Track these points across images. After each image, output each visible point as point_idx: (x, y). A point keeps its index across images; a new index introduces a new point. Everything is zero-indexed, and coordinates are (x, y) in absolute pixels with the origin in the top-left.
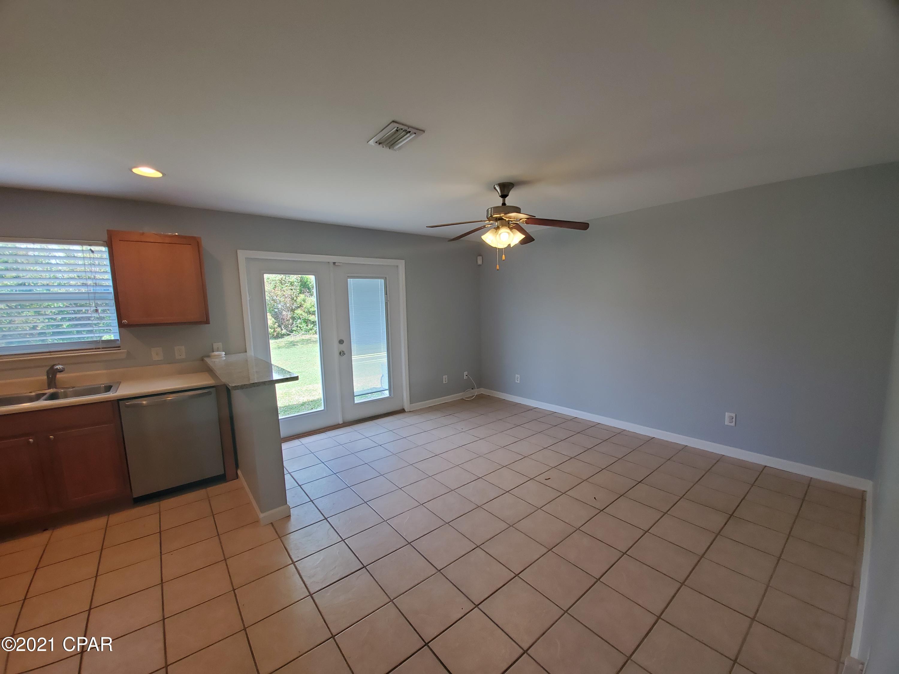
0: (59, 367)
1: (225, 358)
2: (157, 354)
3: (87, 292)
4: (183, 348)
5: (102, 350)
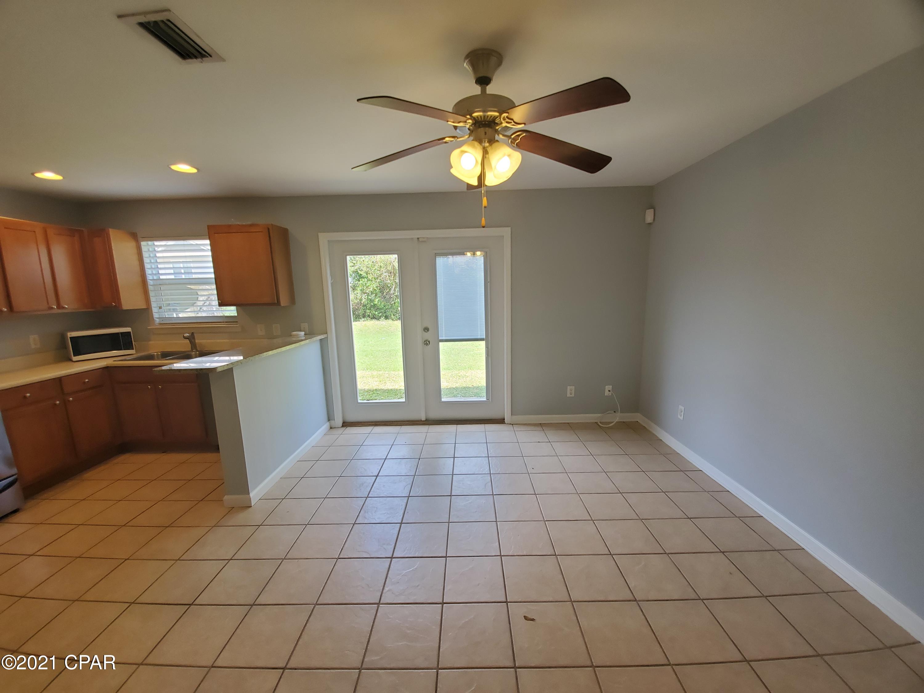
2: (261, 330)
3: (204, 278)
4: (278, 325)
5: (225, 323)
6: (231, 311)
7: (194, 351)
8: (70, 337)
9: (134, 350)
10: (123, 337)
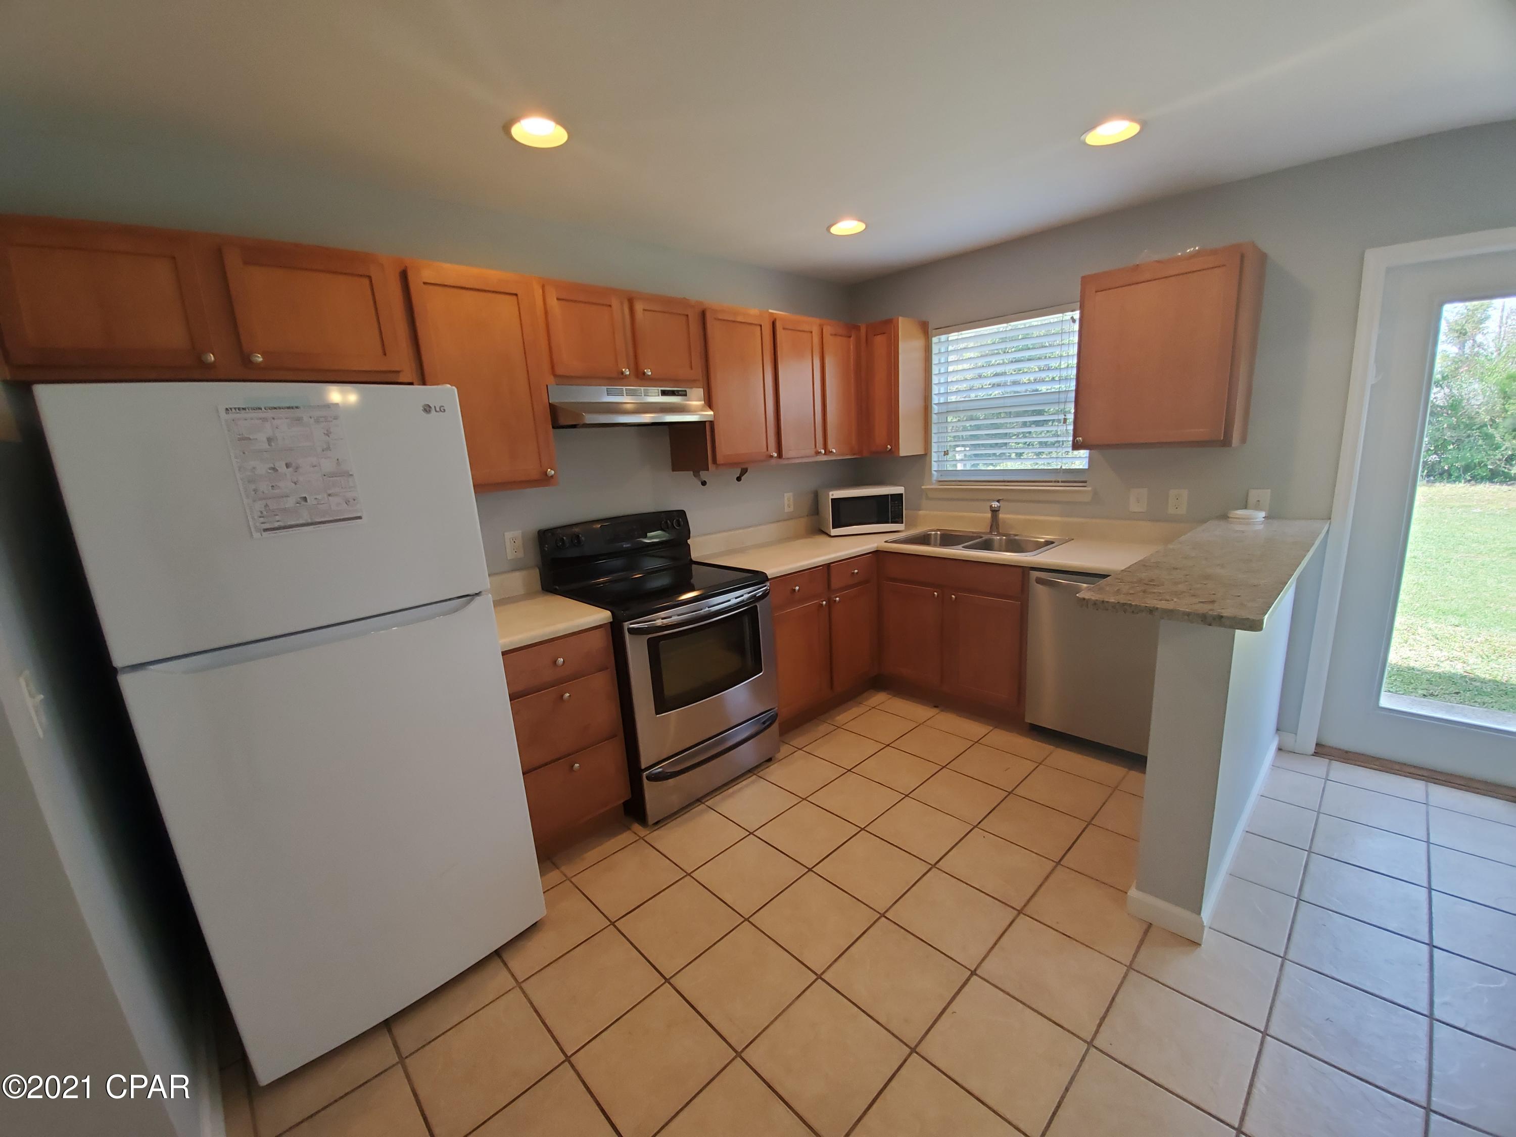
1: (1261, 527)
2: (1137, 500)
3: (1057, 390)
4: (1185, 493)
5: (1060, 484)
6: (1080, 460)
7: (993, 533)
8: (832, 499)
9: (904, 524)
10: (892, 502)
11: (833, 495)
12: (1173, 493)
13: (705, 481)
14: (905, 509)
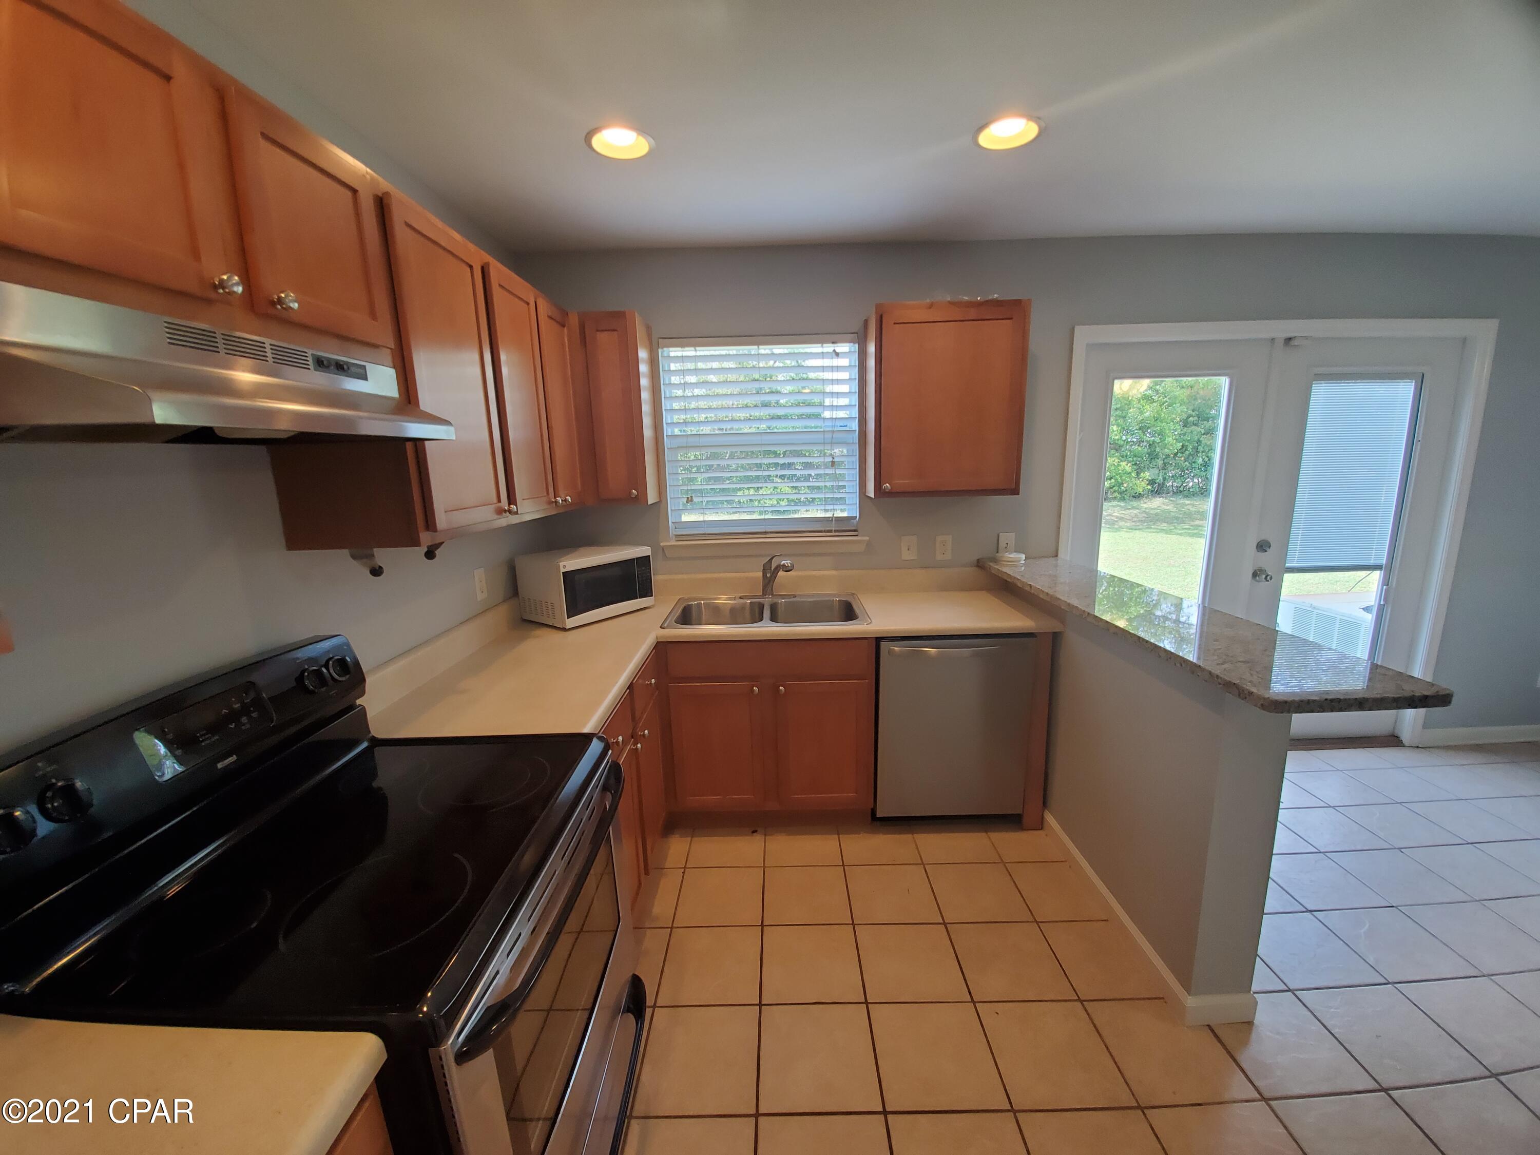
0: (787, 562)
2: (908, 548)
4: (952, 538)
5: (833, 534)
7: (767, 597)
8: (563, 573)
9: (653, 597)
10: (638, 569)
11: (564, 567)
12: (939, 538)
13: (380, 567)
14: (654, 574)
